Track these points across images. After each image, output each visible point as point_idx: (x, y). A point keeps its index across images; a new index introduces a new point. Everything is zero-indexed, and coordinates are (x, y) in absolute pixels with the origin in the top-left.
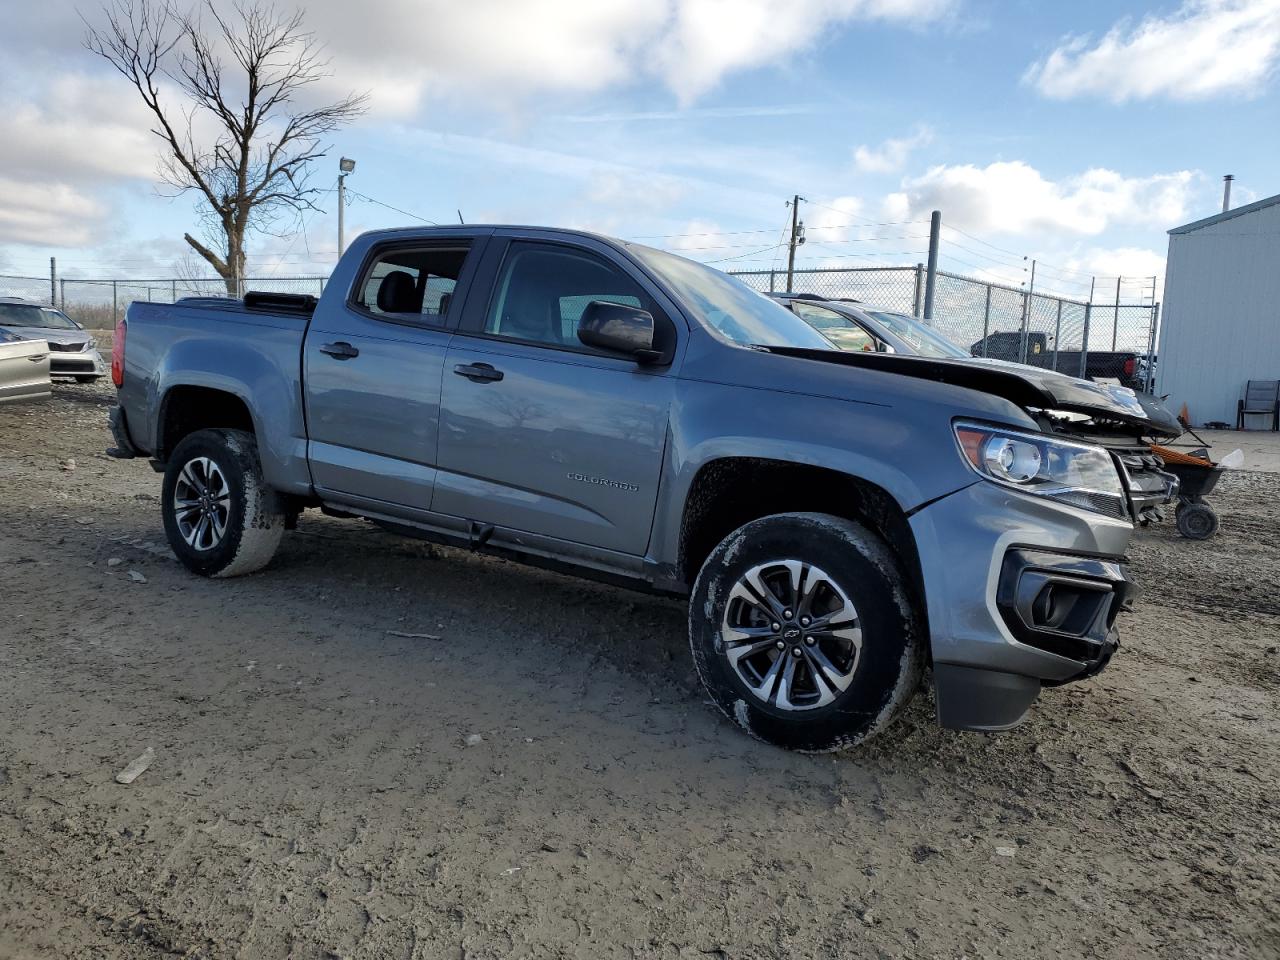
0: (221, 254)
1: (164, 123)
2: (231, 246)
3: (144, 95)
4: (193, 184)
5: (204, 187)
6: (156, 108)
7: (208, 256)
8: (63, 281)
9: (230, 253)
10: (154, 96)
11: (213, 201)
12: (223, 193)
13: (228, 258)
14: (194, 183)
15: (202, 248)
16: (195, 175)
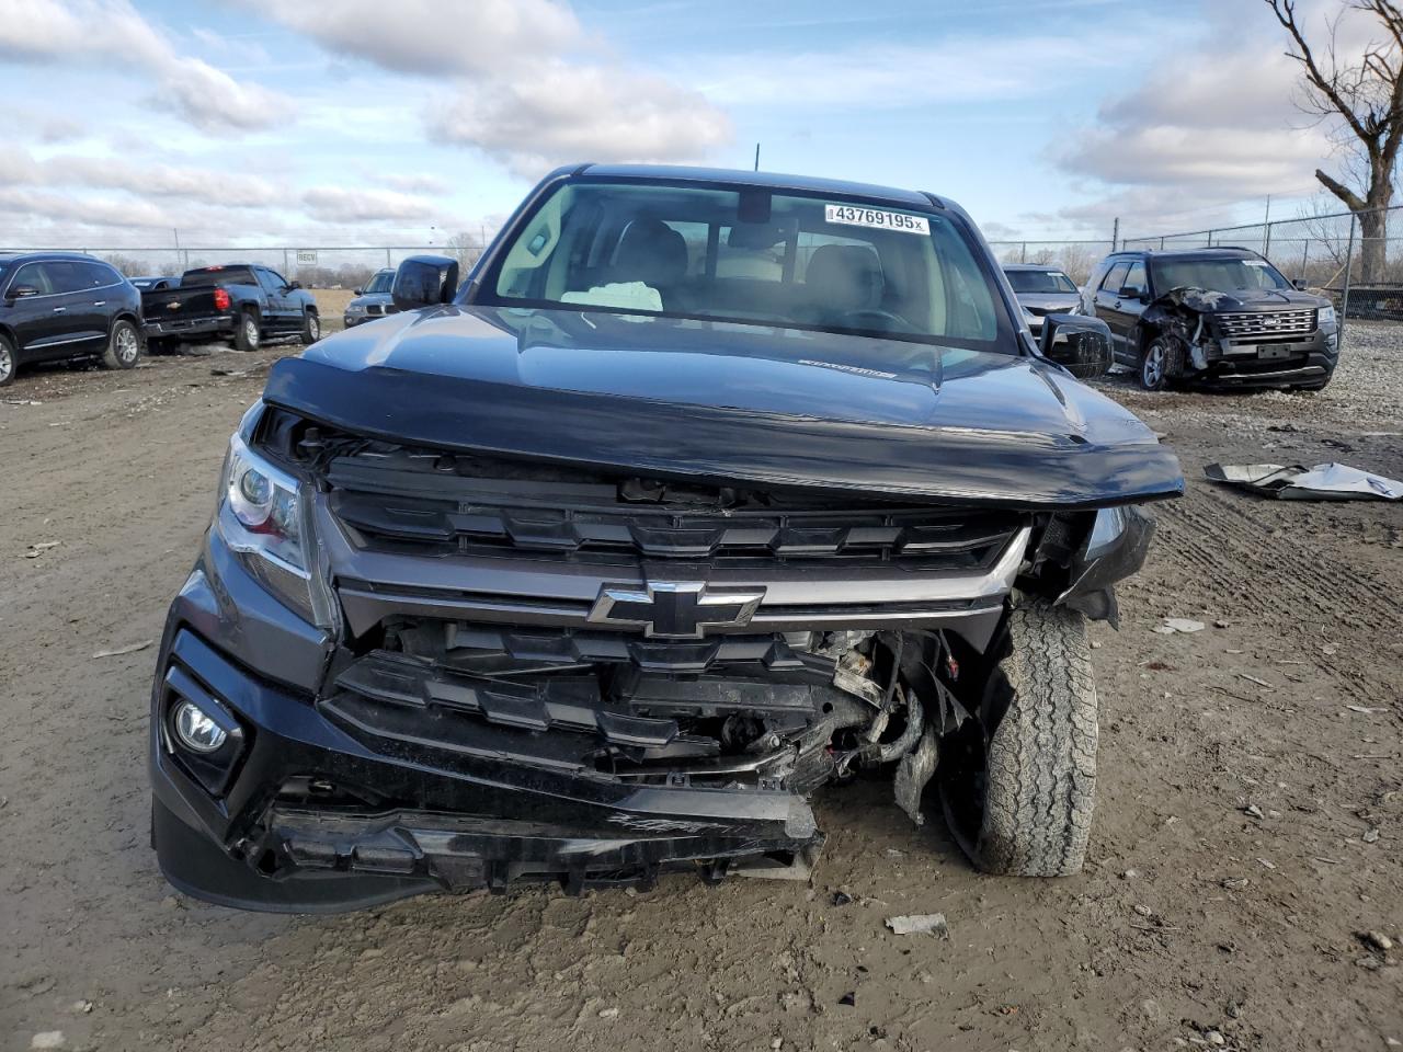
0: (1359, 189)
1: (1300, 40)
2: (1374, 178)
3: (1279, 14)
4: (1332, 109)
5: (1343, 109)
6: (1291, 26)
7: (1342, 193)
8: (1125, 241)
9: (1372, 189)
10: (1289, 12)
11: (1355, 125)
12: (1368, 113)
13: (1370, 195)
14: (1333, 106)
15: (1335, 184)
16: (1333, 96)
